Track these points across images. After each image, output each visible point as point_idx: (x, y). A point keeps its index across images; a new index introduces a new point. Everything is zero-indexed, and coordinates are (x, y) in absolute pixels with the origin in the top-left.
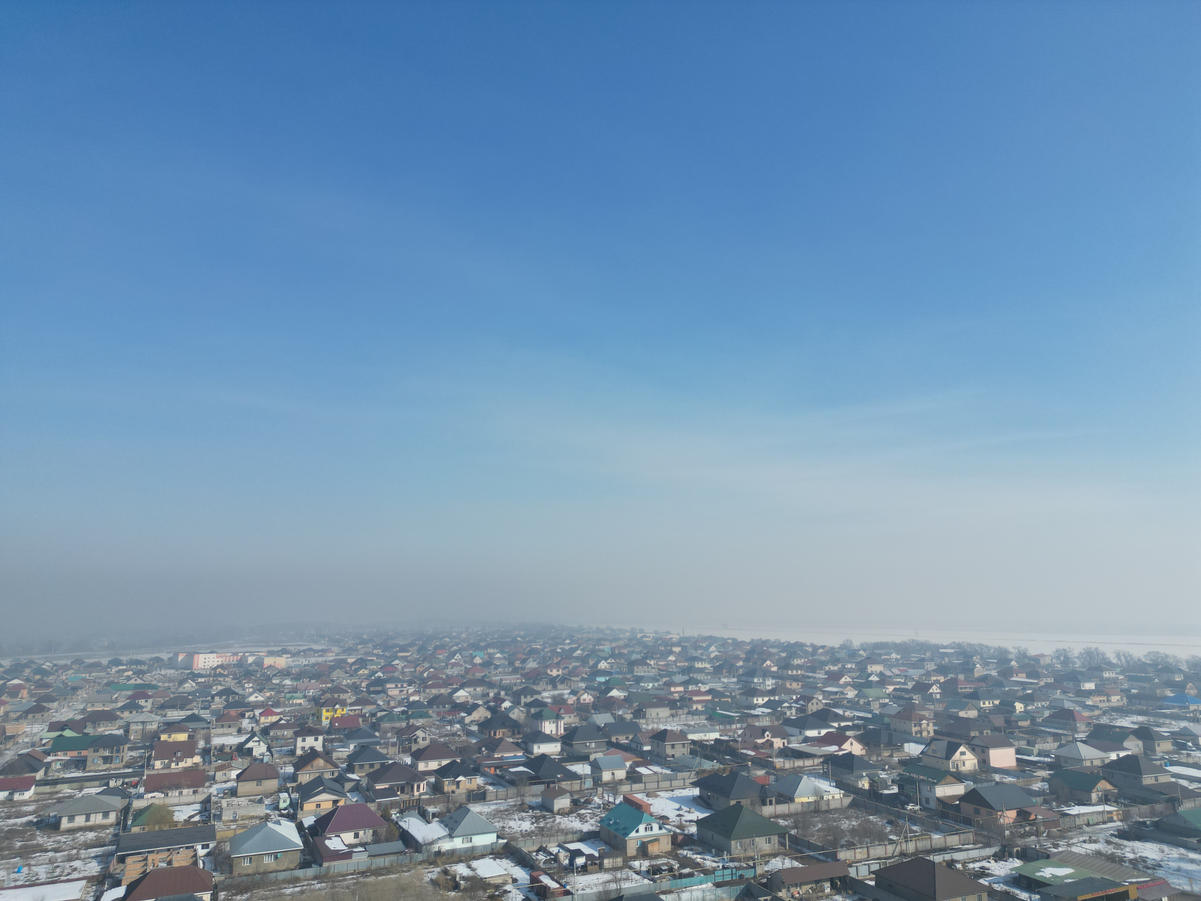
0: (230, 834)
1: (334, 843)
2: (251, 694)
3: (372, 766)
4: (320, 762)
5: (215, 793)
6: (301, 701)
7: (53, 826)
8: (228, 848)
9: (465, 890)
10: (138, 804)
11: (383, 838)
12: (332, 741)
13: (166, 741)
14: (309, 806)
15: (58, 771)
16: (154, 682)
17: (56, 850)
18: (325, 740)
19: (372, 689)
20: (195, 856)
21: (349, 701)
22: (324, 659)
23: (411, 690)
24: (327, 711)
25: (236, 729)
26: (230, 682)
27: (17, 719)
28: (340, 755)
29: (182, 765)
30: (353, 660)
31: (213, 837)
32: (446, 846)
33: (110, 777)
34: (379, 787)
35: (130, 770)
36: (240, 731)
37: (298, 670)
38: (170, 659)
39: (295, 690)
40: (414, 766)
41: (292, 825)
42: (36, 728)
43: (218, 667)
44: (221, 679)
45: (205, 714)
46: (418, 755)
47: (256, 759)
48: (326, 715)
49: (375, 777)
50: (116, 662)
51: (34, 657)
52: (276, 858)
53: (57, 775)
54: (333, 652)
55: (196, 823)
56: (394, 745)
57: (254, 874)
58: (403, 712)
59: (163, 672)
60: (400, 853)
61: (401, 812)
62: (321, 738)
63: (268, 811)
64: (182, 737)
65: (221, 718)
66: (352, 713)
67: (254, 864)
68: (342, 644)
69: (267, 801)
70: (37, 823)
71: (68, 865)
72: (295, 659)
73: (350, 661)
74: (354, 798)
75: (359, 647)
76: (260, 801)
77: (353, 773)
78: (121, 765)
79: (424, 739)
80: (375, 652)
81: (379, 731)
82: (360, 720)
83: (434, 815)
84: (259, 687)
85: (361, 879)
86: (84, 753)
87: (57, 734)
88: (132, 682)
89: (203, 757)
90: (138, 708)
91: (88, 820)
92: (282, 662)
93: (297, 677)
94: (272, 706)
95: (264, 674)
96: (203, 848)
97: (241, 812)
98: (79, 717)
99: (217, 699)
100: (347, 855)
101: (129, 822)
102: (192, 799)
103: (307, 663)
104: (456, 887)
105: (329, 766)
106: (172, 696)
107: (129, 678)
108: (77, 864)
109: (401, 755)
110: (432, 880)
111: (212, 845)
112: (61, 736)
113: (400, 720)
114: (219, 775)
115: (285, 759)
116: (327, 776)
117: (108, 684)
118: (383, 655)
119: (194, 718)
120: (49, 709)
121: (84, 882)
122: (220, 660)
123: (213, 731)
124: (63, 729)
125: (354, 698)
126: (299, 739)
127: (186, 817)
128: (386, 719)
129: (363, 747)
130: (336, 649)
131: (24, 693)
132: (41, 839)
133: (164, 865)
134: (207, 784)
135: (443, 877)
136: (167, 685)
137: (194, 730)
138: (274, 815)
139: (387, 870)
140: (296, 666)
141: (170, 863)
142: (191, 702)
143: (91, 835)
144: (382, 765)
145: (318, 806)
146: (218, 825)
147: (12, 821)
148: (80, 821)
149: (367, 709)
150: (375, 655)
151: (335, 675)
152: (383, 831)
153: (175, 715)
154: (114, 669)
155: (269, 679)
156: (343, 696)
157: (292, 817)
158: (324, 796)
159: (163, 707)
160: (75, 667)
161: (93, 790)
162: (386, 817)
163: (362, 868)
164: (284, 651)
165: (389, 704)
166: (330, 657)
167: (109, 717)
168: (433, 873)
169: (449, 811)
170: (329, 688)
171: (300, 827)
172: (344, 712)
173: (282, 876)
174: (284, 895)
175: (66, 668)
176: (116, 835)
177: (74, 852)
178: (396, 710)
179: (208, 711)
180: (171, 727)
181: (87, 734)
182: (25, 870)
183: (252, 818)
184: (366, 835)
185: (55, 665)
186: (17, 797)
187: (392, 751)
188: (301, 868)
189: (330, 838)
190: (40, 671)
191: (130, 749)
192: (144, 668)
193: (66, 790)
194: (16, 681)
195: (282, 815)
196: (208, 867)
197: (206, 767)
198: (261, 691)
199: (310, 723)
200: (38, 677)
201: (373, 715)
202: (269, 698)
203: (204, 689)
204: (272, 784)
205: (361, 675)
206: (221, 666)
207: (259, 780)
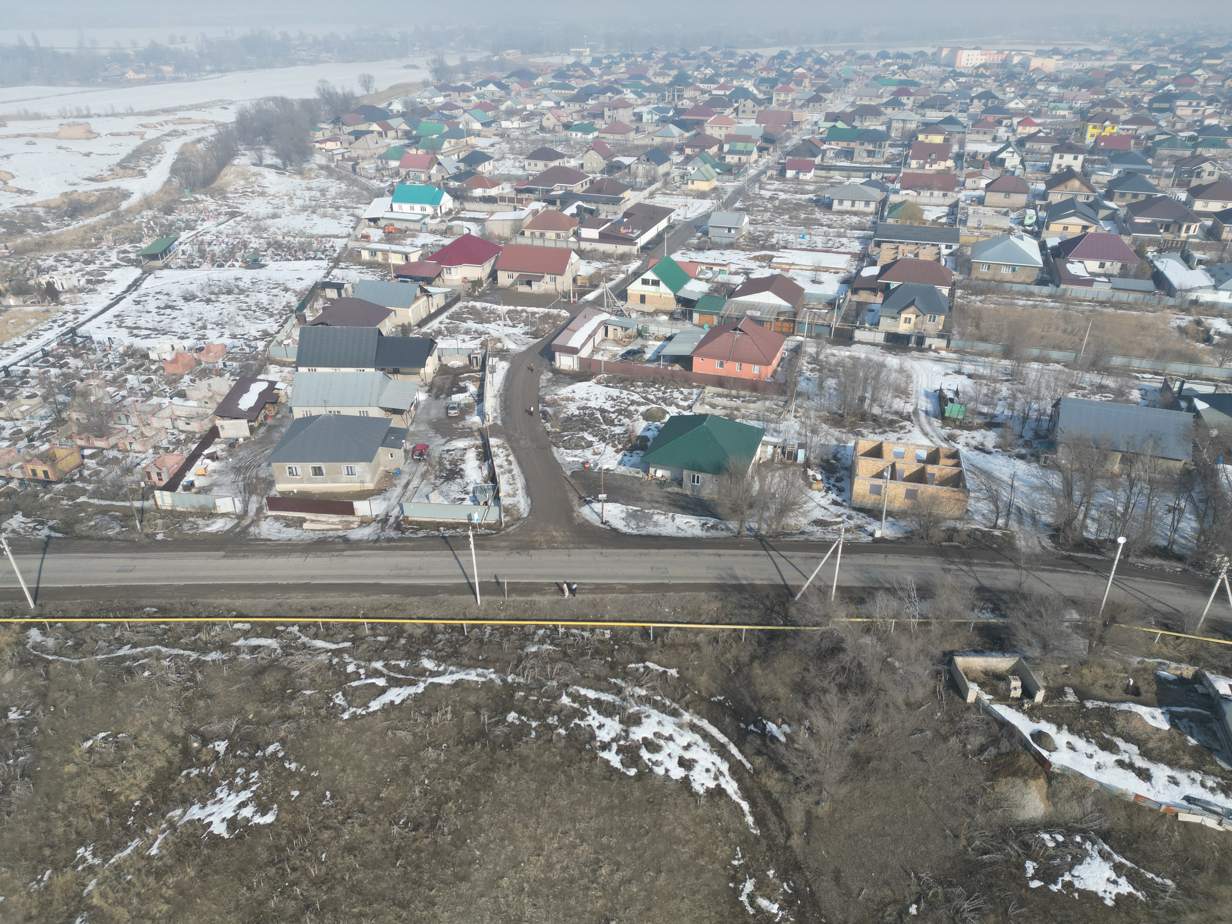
0: (973, 240)
1: (1075, 268)
2: (1012, 100)
3: (1135, 196)
4: (1076, 184)
5: (963, 199)
6: (1066, 113)
7: (827, 206)
8: (969, 253)
9: (1218, 345)
10: (894, 199)
11: (1132, 273)
12: (1093, 162)
13: (922, 142)
14: (1056, 227)
15: (831, 158)
16: (917, 79)
17: (829, 226)
18: (1085, 161)
19: (1155, 105)
20: (939, 253)
21: (1123, 118)
22: (1102, 63)
23: (1210, 110)
24: (1094, 127)
25: (991, 137)
26: (991, 85)
27: (801, 107)
28: (1100, 179)
29: (935, 167)
30: (1139, 67)
31: (957, 240)
32: (1207, 297)
33: (872, 170)
34: (1138, 220)
35: (889, 166)
36: (994, 139)
37: (1068, 75)
38: (934, 54)
39: (1060, 99)
40: (1188, 203)
41: (1035, 243)
42: (817, 117)
43: (981, 66)
44: (982, 80)
45: (962, 118)
46: (1197, 192)
47: (1007, 171)
48: (1092, 132)
49: (1135, 209)
50: (884, 55)
51: (814, 46)
52: (1014, 270)
53: (829, 162)
54: (1114, 55)
55: (942, 224)
56: (1168, 176)
57: (990, 280)
58: (1191, 138)
59: (926, 68)
60: (1149, 292)
61: (1160, 251)
62: (1081, 157)
63: (1012, 225)
64: (938, 139)
65: (978, 123)
66: (1123, 133)
67: (991, 272)
68: (1129, 45)
69: (1013, 215)
70: (816, 201)
71: (837, 240)
72: (1066, 61)
73: (1135, 67)
74: (1106, 227)
75: (1152, 49)
76: (1006, 214)
77: (1111, 200)
78: (882, 160)
79: (1211, 174)
80: (1172, 57)
81: (1153, 157)
82: (1133, 142)
83: (1200, 262)
84: (1021, 93)
85: (1098, 308)
86: (852, 145)
87: (832, 124)
88: (897, 77)
89: (956, 162)
90: (901, 105)
91: (853, 205)
92: (1051, 64)
93: (1066, 84)
94: (1033, 115)
95: (1028, 78)
96: (947, 247)
97: (986, 222)
98: (849, 110)
99: (976, 101)
100: (1088, 283)
101: (886, 214)
102: (941, 201)
103: (1080, 67)
104: (1208, 339)
105: (1085, 189)
106: (932, 95)
107: (894, 73)
108: (844, 240)
109: (1175, 190)
110: (1179, 328)
111: (955, 247)
112: (834, 126)
113: (1184, 147)
114: (969, 182)
115: (1037, 175)
116: (1081, 199)
117: (876, 78)
118: (1181, 62)
119: (951, 121)
120: (825, 100)
121: (849, 256)
122: (984, 57)
123: (968, 136)
124: (836, 121)
125: (1129, 115)
126: (1057, 156)
127: (934, 217)
128: (1166, 144)
129: (1129, 173)
130: (1119, 51)
131: (806, 82)
132: (818, 215)
133: (911, 256)
134: (957, 189)
135: (1195, 327)
136: (928, 82)
137: (950, 133)
138: (1018, 229)
139: (1130, 306)
140: (1067, 71)
141: (916, 255)
142: (949, 103)
143: (855, 219)
144: (1149, 197)
145: (1066, 228)
146: (963, 230)
147: (798, 196)
148: (847, 205)
149: (1144, 130)
150: (1170, 61)
151: (1111, 85)
152: (1133, 267)
153: (934, 115)
154: (882, 62)
155: (1033, 83)
156: (1116, 112)
157: (1036, 235)
158: (1074, 220)
159: (923, 106)
160: (848, 58)
161: (858, 180)
162: (1140, 253)
163: (1102, 298)
164: (1056, 52)
165: (1174, 125)
166: (1110, 62)
167: (873, 111)
168: (1186, 320)
169: (1221, 260)
170: (1101, 101)
171: (1043, 246)
172: (1115, 131)
173: (1016, 287)
174: (1016, 304)
175: (840, 59)
176: (874, 223)
177: (842, 230)
178: (1181, 134)
179: (965, 115)
180: (929, 127)
181: (856, 127)
182: (807, 237)
183: (996, 228)
184: (1113, 267)
185: (831, 55)
186: (801, 176)
187: (1164, 182)
188: (1037, 284)
189: (1072, 263)
190: (819, 61)
191: (891, 146)
192: (909, 62)
193: (837, 176)
194: (800, 70)
195: (1026, 231)
196: (950, 265)
197: (958, 172)
198: (1022, 97)
199: (1072, 140)
200: (817, 67)
201: (1150, 137)
202: (1030, 106)
203: (964, 91)
204: (1021, 199)
205: (1146, 87)
206: (983, 66)
207: (1008, 192)
